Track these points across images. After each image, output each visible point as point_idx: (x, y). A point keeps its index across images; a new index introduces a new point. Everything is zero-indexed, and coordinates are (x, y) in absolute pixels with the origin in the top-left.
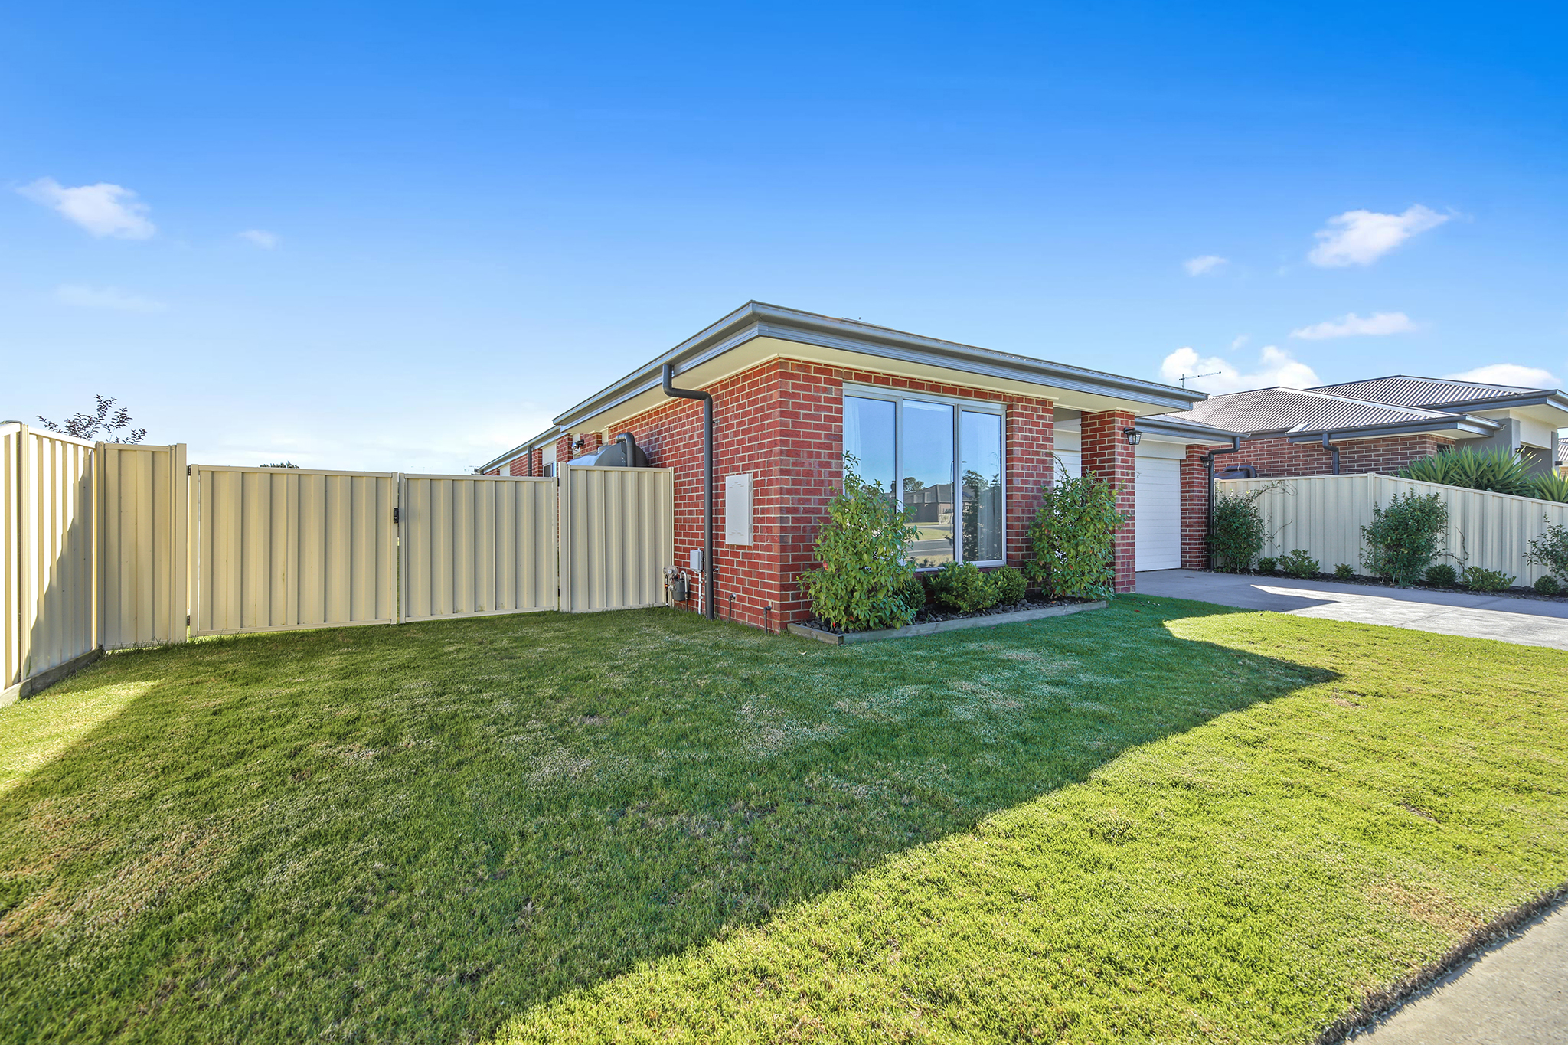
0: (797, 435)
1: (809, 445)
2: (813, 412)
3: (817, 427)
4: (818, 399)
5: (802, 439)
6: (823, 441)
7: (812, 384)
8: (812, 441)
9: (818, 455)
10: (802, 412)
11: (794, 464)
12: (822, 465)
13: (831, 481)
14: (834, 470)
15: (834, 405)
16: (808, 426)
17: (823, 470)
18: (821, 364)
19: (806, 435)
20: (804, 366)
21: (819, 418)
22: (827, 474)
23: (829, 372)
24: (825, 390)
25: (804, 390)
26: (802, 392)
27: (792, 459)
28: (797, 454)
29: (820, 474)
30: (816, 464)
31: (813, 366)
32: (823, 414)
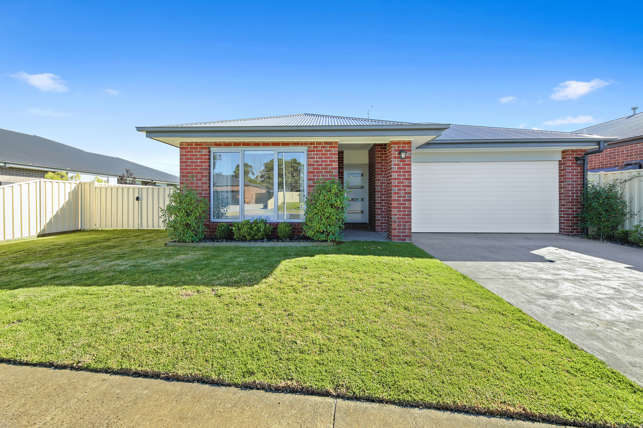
0: (187, 169)
1: (192, 173)
2: (194, 160)
3: (196, 166)
4: (197, 155)
5: (189, 171)
6: (199, 171)
7: (194, 150)
8: (194, 171)
9: (197, 176)
10: (189, 161)
11: (186, 180)
12: (198, 180)
13: (202, 186)
14: (204, 181)
15: (204, 157)
16: (192, 166)
17: (199, 182)
18: (198, 142)
19: (191, 169)
20: (191, 144)
21: (197, 162)
22: (200, 183)
23: (202, 145)
24: (200, 152)
25: (190, 153)
26: (189, 154)
27: (185, 179)
28: (187, 176)
29: (197, 183)
30: (196, 180)
31: (194, 143)
32: (199, 161)
